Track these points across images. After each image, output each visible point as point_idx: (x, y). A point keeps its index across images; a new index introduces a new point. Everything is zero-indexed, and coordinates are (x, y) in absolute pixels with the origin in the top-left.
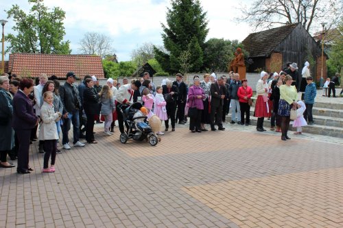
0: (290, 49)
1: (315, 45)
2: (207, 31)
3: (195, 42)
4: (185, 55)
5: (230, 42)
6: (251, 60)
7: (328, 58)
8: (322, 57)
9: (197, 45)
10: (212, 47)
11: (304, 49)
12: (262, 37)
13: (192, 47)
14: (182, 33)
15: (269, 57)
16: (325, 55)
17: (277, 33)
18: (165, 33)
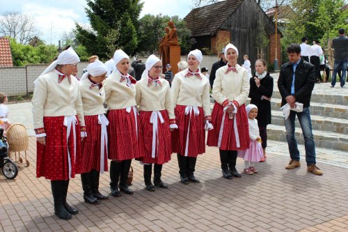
0: (240, 25)
1: (268, 20)
2: (141, 6)
3: (127, 19)
4: (113, 35)
5: (170, 19)
6: (193, 40)
7: (282, 36)
8: (276, 35)
9: (129, 22)
10: (149, 25)
11: (255, 25)
12: (206, 12)
13: (124, 25)
14: (110, 8)
15: (215, 36)
16: (279, 32)
17: (223, 7)
18: (89, 8)
